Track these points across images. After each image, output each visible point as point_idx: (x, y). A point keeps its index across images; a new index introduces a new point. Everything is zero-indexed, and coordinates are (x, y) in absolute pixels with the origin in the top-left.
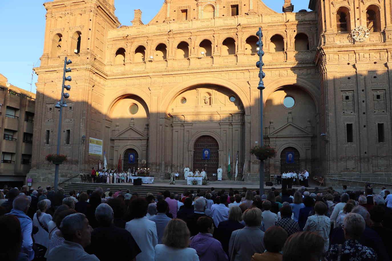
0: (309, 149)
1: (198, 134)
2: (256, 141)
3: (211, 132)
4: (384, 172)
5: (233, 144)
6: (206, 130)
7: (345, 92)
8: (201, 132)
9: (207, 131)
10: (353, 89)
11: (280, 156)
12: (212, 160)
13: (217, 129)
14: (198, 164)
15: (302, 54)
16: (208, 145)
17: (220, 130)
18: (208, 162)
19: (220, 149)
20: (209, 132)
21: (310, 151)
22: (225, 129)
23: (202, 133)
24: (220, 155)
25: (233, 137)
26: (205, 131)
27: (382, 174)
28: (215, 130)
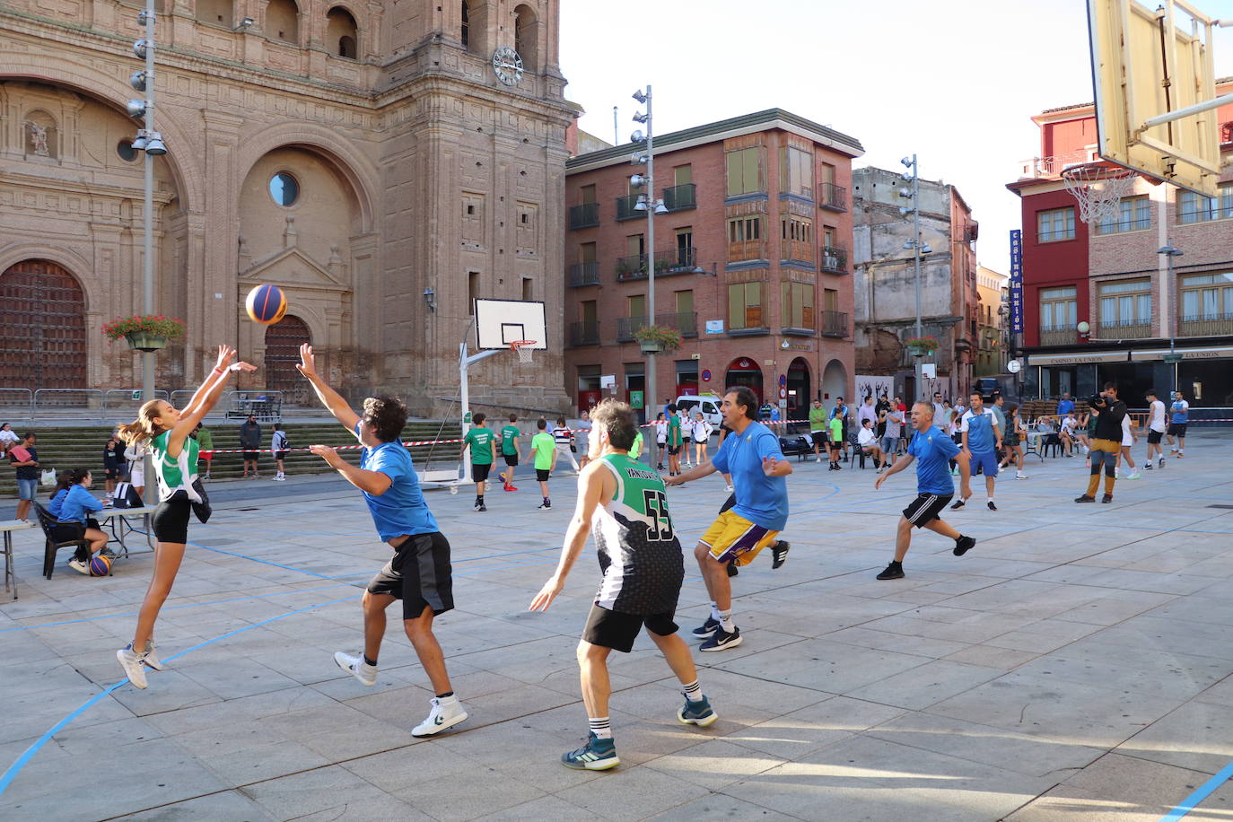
0: (336, 325)
1: (16, 252)
2: (218, 292)
3: (62, 250)
4: (530, 384)
5: (135, 295)
6: (42, 241)
7: (468, 195)
8: (24, 246)
9: (48, 246)
10: (484, 192)
11: (263, 337)
12: (61, 344)
13: (80, 240)
14: (9, 354)
15: (342, 67)
16: (45, 293)
17: (90, 245)
18: (46, 349)
19: (91, 310)
20: (56, 248)
21: (337, 330)
22: (109, 246)
23: (32, 249)
24: (93, 328)
25: (135, 273)
26: (43, 245)
27: (527, 390)
28: (72, 244)
